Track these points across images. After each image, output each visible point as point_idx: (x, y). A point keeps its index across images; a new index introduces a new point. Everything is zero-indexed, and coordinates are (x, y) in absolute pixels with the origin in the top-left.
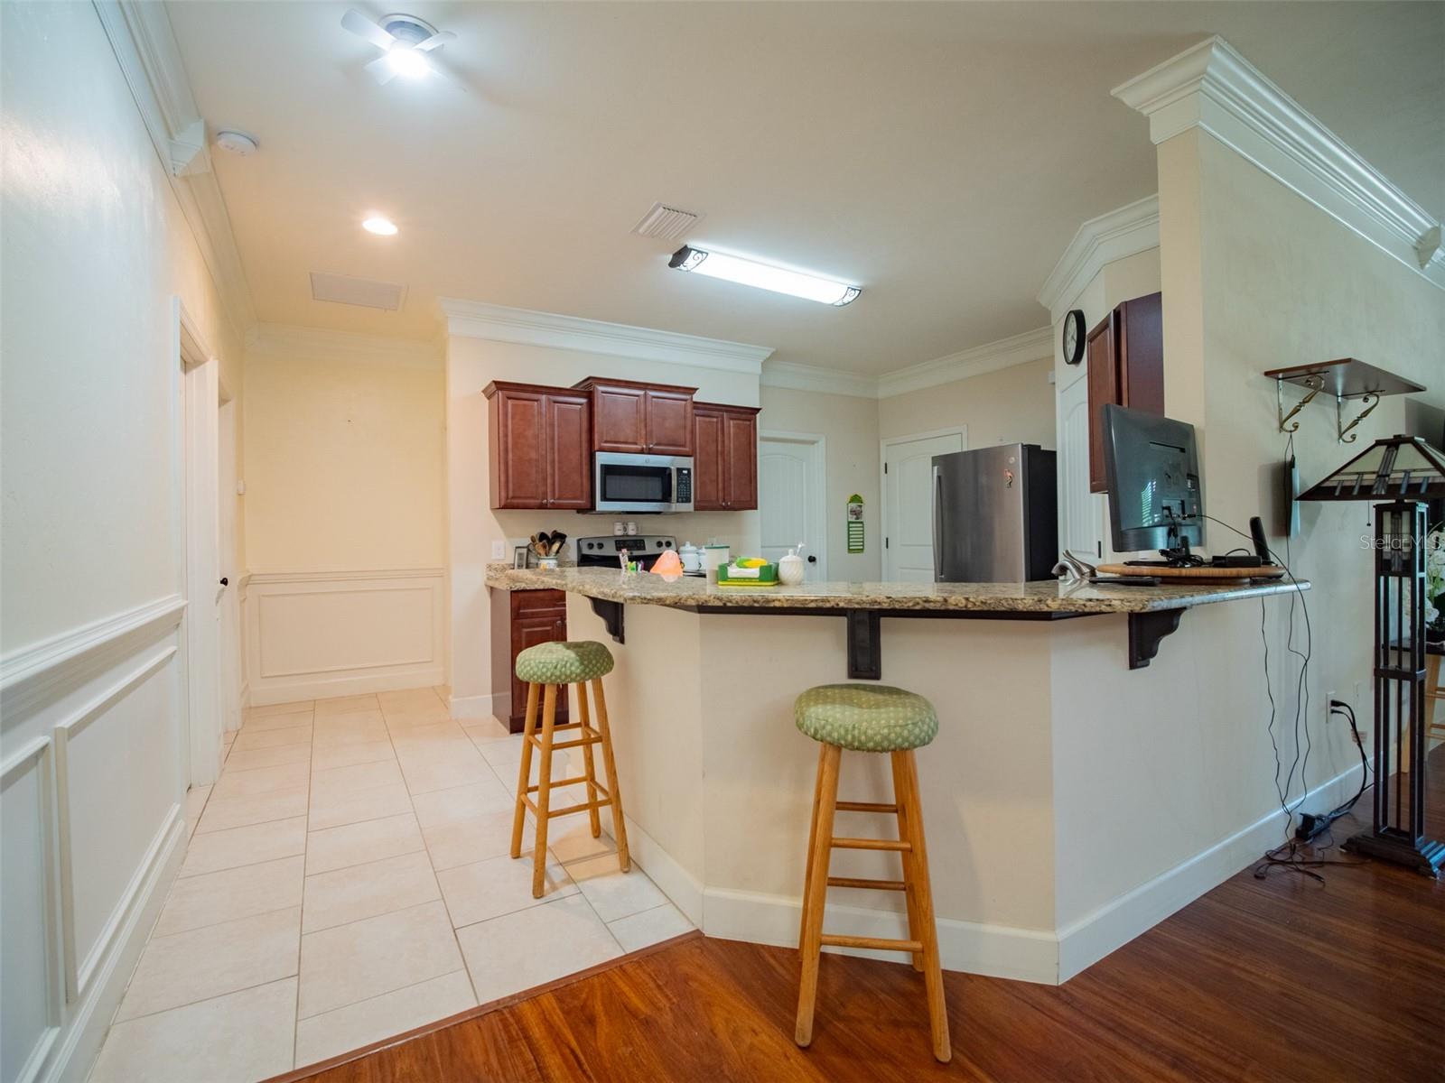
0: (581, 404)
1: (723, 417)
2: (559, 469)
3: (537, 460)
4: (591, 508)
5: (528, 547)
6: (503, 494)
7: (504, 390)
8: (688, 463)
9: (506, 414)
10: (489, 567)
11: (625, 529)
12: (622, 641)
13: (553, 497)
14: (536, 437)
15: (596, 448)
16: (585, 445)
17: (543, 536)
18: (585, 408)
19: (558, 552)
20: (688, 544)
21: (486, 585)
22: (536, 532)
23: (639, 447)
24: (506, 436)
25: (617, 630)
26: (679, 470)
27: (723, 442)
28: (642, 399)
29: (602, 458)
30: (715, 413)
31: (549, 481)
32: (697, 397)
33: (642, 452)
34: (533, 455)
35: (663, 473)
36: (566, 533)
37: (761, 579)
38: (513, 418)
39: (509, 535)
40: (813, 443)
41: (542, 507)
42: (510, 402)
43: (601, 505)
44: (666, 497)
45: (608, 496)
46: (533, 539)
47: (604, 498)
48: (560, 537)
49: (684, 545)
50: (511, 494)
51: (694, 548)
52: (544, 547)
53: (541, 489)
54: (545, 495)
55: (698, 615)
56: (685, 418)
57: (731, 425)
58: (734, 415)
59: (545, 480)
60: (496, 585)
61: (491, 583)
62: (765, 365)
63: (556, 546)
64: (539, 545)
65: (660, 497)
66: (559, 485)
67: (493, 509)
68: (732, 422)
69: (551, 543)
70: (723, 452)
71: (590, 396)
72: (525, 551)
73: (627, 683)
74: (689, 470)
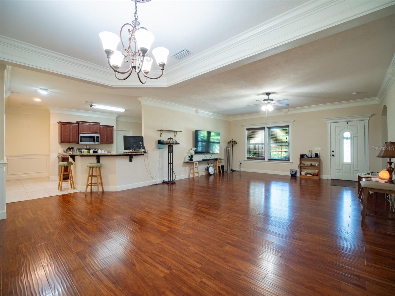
0: (77, 125)
1: (106, 127)
2: (72, 137)
3: (68, 135)
4: (79, 143)
5: (66, 150)
6: (61, 141)
7: (61, 123)
8: (98, 135)
9: (62, 127)
10: (58, 153)
11: (87, 147)
12: (75, 161)
13: (71, 141)
14: (68, 131)
15: (80, 133)
16: (78, 133)
17: (69, 148)
18: (78, 126)
19: (72, 151)
20: (100, 149)
21: (58, 157)
22: (68, 147)
23: (88, 133)
24: (62, 131)
25: (74, 160)
26: (97, 137)
27: (106, 132)
28: (89, 125)
29: (81, 135)
30: (105, 127)
31: (70, 138)
32: (100, 124)
33: (89, 134)
34: (67, 134)
35: (93, 137)
36: (74, 147)
37: (87, 153)
38: (63, 128)
39: (62, 148)
40: (130, 131)
41: (68, 143)
42: (62, 125)
43: (80, 143)
44: (94, 141)
45: (82, 141)
46: (67, 148)
47: (81, 141)
48: (73, 148)
49: (99, 150)
50: (62, 141)
51: (101, 150)
52: (69, 150)
53: (68, 140)
54: (69, 141)
55: (80, 157)
56: (98, 128)
57: (108, 129)
58: (108, 127)
59: (69, 138)
60: (59, 156)
61: (58, 156)
62: (117, 117)
63: (72, 150)
64: (68, 149)
65: (93, 141)
66: (72, 139)
67: (59, 143)
68: (108, 128)
69: (71, 149)
70: (106, 133)
71: (79, 124)
72: (65, 150)
73: (75, 167)
74: (99, 137)
